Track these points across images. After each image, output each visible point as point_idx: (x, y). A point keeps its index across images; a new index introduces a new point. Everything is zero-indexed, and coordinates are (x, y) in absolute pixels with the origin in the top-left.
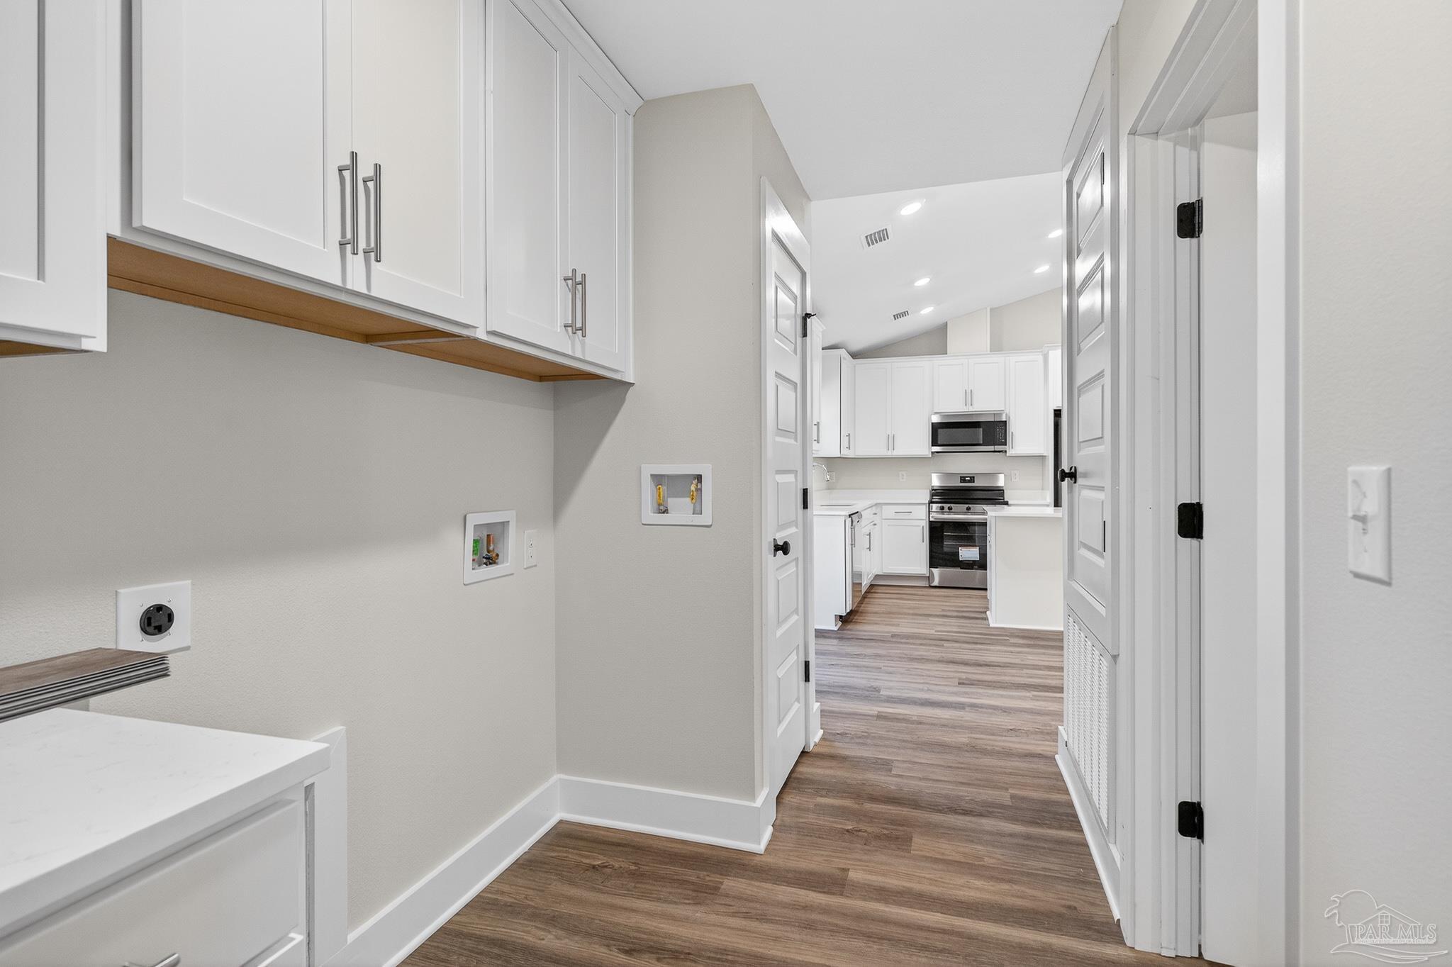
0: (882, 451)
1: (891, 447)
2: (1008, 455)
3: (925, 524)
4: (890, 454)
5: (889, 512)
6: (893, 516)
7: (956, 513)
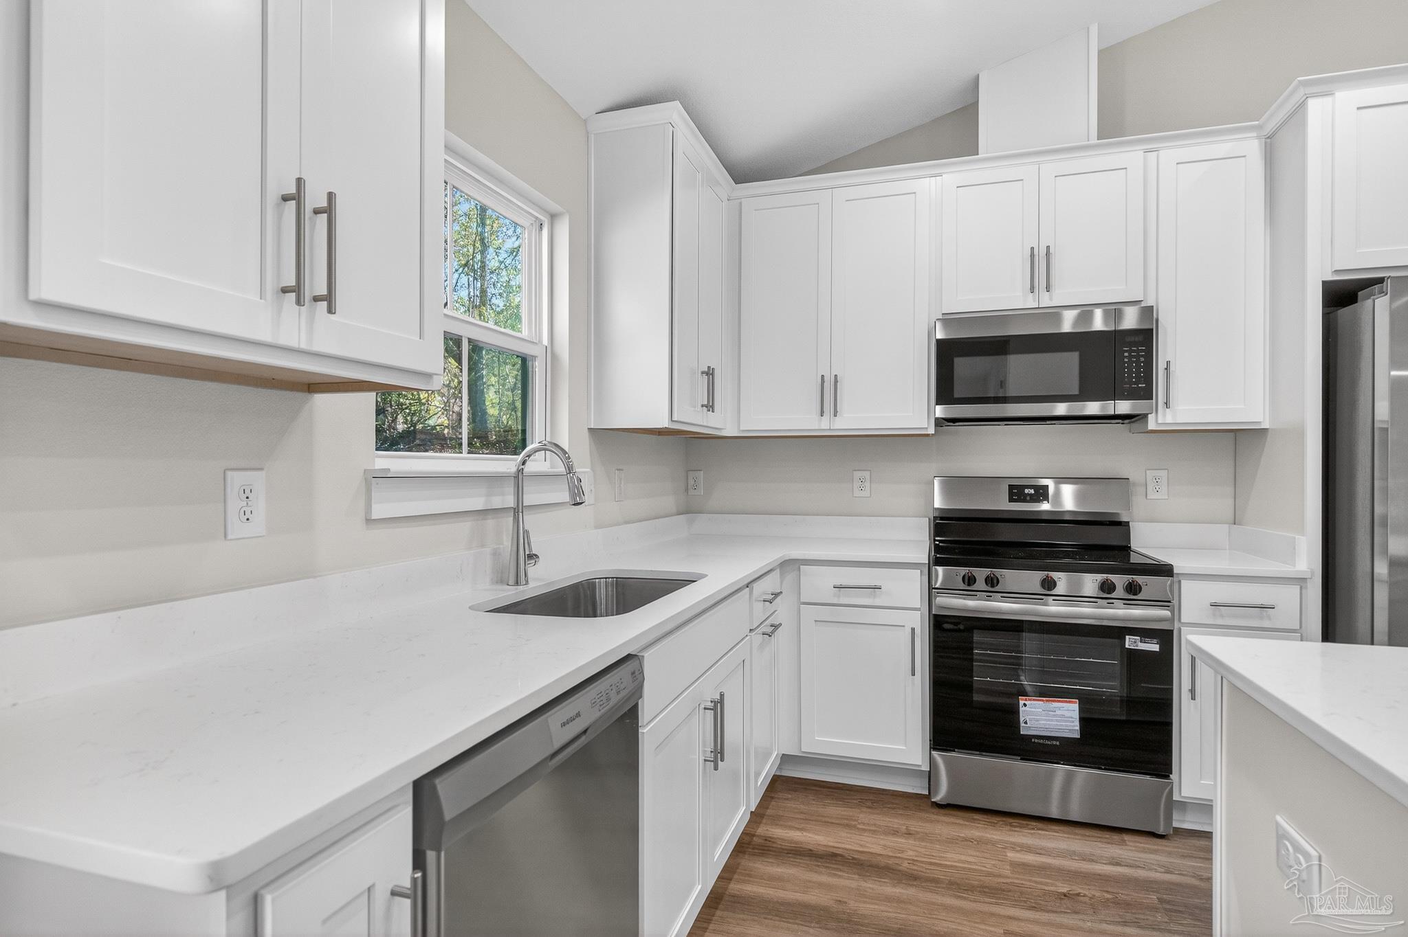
0: (805, 420)
1: (828, 406)
2: (1152, 426)
3: (918, 621)
4: (823, 425)
5: (819, 583)
6: (829, 596)
7: (1009, 595)
